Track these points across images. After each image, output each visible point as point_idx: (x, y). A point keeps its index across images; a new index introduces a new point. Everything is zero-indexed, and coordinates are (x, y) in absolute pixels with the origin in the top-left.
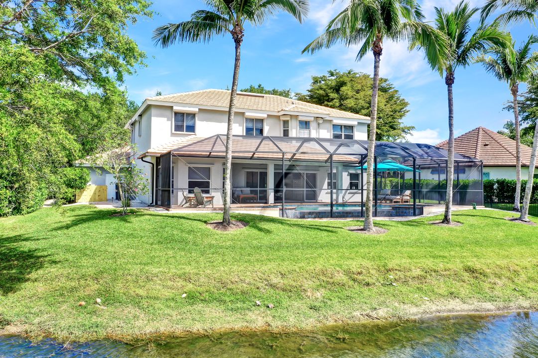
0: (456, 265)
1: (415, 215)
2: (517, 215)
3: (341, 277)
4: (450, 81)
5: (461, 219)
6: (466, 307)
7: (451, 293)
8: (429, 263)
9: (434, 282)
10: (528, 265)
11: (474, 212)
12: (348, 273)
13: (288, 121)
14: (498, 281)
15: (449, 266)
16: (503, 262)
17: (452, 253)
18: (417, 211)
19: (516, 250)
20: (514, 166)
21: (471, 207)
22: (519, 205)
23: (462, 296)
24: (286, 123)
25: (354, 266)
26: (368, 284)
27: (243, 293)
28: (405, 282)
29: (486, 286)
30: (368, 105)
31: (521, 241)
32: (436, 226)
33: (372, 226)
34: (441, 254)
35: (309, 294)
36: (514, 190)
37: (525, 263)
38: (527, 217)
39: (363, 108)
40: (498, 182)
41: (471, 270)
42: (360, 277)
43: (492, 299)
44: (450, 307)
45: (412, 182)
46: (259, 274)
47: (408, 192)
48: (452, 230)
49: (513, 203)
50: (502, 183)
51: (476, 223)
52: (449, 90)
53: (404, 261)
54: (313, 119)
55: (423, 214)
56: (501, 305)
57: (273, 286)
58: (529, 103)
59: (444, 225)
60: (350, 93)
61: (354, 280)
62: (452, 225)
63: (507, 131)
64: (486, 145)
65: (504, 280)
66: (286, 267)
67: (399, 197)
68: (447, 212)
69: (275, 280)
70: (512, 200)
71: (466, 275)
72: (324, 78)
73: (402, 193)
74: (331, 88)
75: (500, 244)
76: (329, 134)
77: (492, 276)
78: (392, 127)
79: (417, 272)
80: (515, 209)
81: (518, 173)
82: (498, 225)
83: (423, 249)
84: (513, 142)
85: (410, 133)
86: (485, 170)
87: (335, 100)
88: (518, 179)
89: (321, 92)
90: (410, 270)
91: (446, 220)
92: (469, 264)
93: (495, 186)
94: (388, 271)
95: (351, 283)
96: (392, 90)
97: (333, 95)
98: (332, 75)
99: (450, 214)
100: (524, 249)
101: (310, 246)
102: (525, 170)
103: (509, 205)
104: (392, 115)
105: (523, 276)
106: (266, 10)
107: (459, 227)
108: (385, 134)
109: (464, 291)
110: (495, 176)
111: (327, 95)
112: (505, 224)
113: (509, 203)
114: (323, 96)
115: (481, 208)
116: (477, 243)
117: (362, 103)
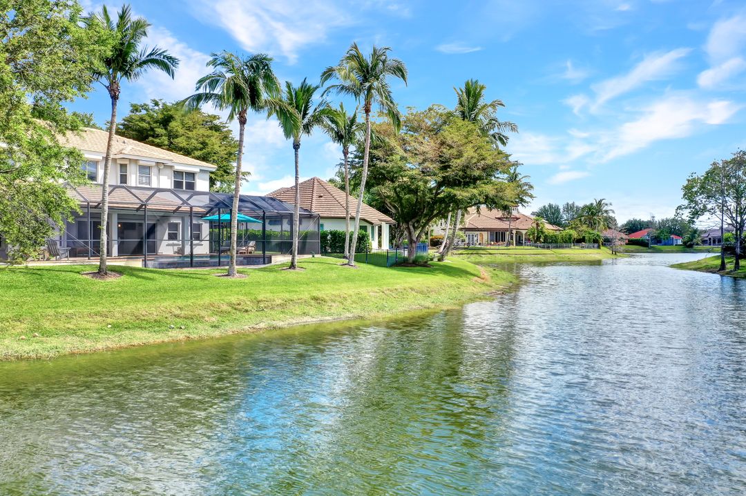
0: (306, 296)
1: (264, 263)
2: (346, 261)
3: (225, 308)
4: (296, 146)
5: (304, 265)
6: (314, 320)
7: (304, 313)
8: (287, 296)
9: (292, 307)
10: (353, 294)
11: (314, 260)
12: (230, 304)
13: (126, 165)
14: (333, 304)
15: (300, 296)
16: (336, 293)
17: (302, 289)
18: (266, 260)
19: (344, 285)
20: (344, 218)
21: (311, 256)
22: (348, 254)
23: (311, 314)
24: (123, 167)
25: (234, 299)
26: (247, 311)
27: (156, 321)
28: (272, 308)
29: (326, 308)
30: (201, 146)
31: (348, 279)
32: (286, 271)
33: (235, 272)
34: (294, 289)
35: (206, 319)
36: (344, 240)
37: (351, 292)
38: (353, 263)
39: (196, 149)
40: (331, 233)
41: (315, 299)
42: (240, 307)
43: (330, 315)
44: (304, 320)
45: (261, 233)
46: (162, 309)
47: (252, 243)
48: (298, 273)
49: (343, 252)
50: (334, 234)
51: (316, 268)
52: (296, 154)
53: (268, 295)
54: (154, 164)
55: (271, 262)
56: (336, 317)
57: (177, 316)
58: (357, 160)
59: (292, 270)
60: (181, 131)
61: (236, 309)
62: (297, 270)
63: (338, 179)
64: (321, 197)
65: (337, 303)
66: (180, 303)
67: (244, 248)
68: (293, 259)
69: (177, 312)
70: (342, 250)
71: (313, 302)
72: (145, 107)
73: (246, 244)
74: (156, 122)
75: (334, 282)
76: (170, 180)
77: (330, 302)
78: (225, 172)
79: (279, 302)
80: (345, 257)
81: (347, 225)
82: (332, 269)
83: (280, 287)
84: (343, 194)
85: (245, 179)
86: (321, 222)
87: (163, 137)
88: (348, 230)
89: (145, 125)
90: (274, 300)
91: (292, 266)
92: (314, 295)
93: (329, 237)
94: (259, 302)
95: (234, 311)
96: (226, 129)
97: (160, 131)
98: (156, 104)
99: (296, 261)
100: (350, 284)
101: (191, 289)
102: (352, 222)
103: (340, 255)
104: (226, 159)
105: (349, 301)
106: (142, 69)
107: (302, 271)
108: (219, 179)
109: (313, 311)
110: (328, 227)
111: (152, 129)
112: (337, 268)
113: (340, 252)
114: (146, 129)
115: (318, 256)
116: (318, 281)
117: (194, 143)
